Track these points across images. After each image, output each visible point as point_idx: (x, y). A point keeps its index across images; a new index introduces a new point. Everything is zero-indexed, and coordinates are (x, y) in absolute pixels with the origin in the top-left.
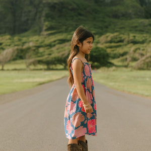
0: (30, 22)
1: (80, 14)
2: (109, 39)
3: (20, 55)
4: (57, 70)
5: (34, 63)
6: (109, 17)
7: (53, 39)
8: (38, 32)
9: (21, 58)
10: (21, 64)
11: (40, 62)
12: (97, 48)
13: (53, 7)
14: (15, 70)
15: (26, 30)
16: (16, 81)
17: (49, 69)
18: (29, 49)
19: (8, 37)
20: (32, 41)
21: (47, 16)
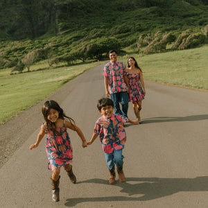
0: (46, 25)
1: (89, 12)
2: (118, 30)
3: (42, 56)
4: (77, 64)
5: (56, 62)
6: (115, 10)
7: (69, 37)
8: (55, 33)
9: (44, 58)
10: (44, 64)
11: (60, 60)
12: (109, 40)
13: (64, 8)
14: (40, 70)
15: (44, 33)
16: (41, 82)
17: (70, 65)
18: (49, 49)
19: (29, 41)
20: (50, 42)
21: (60, 17)
